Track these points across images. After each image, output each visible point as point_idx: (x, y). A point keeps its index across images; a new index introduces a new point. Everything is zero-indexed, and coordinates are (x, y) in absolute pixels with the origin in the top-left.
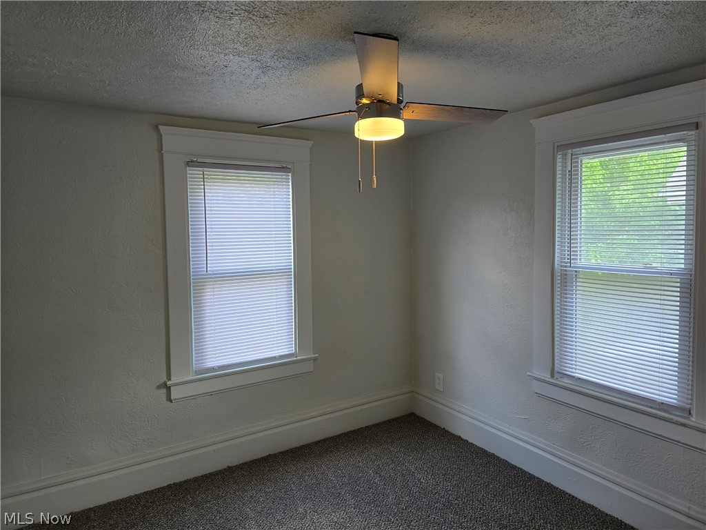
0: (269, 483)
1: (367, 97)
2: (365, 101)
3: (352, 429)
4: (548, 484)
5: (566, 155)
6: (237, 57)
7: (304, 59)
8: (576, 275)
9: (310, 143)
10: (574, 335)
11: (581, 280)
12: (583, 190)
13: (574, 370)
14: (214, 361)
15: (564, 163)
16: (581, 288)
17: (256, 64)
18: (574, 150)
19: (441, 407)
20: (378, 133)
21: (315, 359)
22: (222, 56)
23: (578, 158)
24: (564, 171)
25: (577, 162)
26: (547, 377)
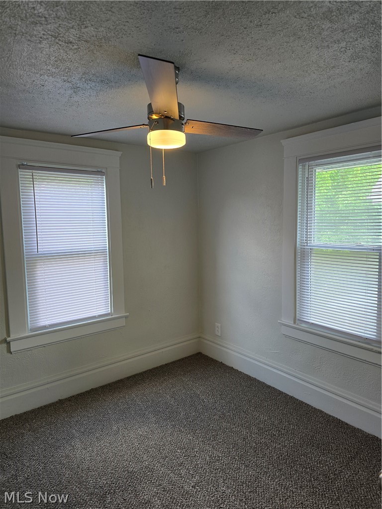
0: (91, 410)
1: (156, 113)
2: (154, 117)
3: (155, 366)
4: (292, 397)
5: (305, 166)
6: (51, 78)
7: (106, 82)
8: (311, 252)
9: (119, 153)
10: (309, 294)
11: (314, 255)
12: (316, 192)
13: (309, 318)
14: (46, 321)
15: (304, 172)
16: (314, 261)
17: (68, 85)
18: (310, 163)
19: (219, 347)
20: (165, 142)
21: (126, 317)
22: (38, 76)
23: (313, 168)
24: (303, 177)
25: (312, 171)
26: (291, 323)
